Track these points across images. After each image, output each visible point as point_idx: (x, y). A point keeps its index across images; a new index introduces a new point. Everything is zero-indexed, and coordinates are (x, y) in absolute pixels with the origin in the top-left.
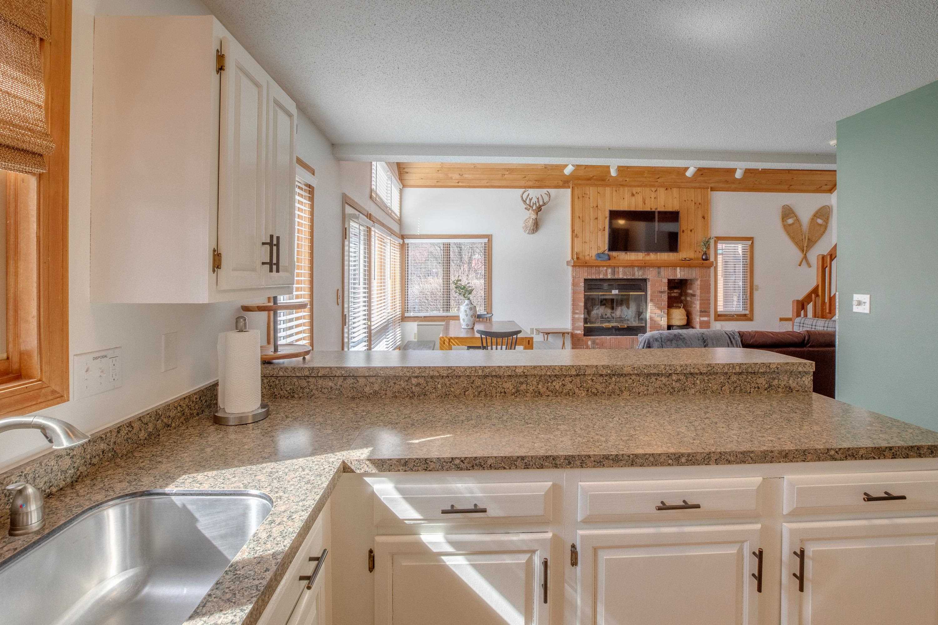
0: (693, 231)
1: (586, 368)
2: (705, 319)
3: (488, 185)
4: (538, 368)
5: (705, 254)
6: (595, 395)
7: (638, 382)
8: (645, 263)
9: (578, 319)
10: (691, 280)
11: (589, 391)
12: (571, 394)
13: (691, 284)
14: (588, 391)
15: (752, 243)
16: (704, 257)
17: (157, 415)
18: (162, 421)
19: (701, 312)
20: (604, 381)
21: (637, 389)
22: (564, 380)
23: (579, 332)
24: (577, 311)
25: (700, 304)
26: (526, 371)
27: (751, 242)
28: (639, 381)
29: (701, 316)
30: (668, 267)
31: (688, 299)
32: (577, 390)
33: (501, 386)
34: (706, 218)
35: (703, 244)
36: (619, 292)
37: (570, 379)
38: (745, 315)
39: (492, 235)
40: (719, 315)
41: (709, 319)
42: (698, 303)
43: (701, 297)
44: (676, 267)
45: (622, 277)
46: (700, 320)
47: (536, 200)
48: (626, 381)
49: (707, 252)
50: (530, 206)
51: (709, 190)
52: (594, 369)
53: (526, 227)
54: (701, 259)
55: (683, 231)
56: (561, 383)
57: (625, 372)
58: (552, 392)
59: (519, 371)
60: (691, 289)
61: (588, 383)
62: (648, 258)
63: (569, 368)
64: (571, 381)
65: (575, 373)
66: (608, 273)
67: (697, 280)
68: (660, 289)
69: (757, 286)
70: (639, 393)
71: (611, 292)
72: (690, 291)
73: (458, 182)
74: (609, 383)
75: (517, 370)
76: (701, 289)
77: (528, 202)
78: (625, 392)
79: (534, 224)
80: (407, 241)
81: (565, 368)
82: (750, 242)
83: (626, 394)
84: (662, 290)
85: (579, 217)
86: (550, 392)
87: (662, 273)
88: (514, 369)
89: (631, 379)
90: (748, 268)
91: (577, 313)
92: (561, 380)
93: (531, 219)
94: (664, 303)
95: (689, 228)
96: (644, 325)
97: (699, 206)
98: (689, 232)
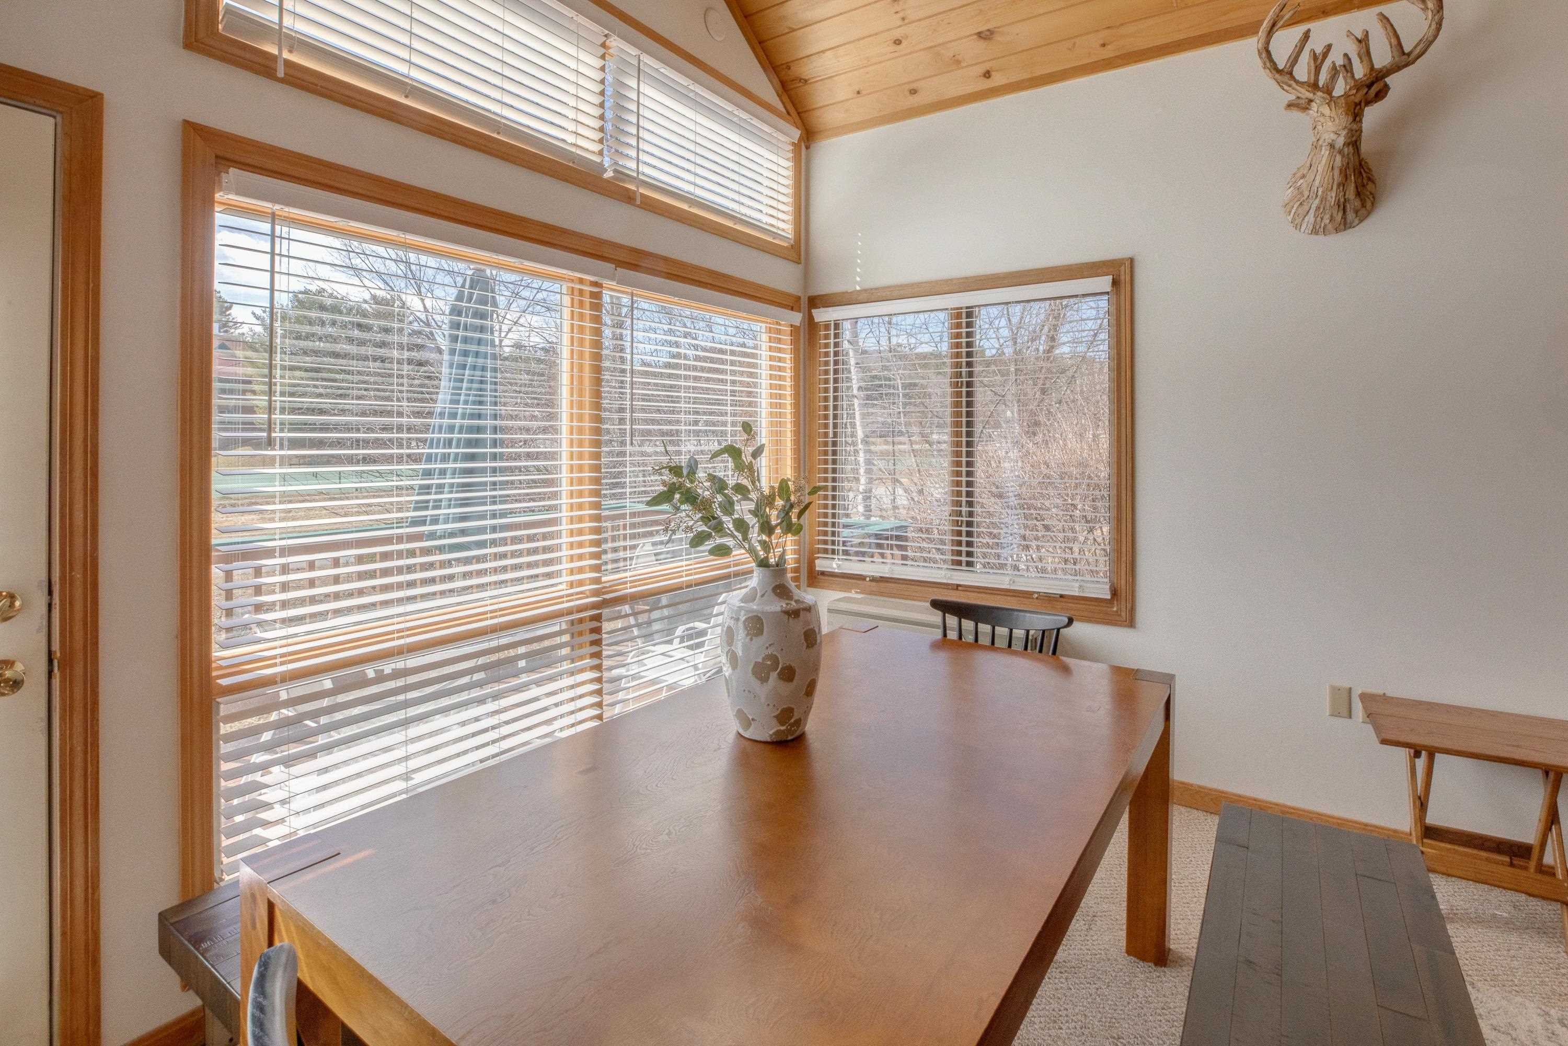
3: (1108, 53)
39: (1132, 260)
47: (1352, 49)
50: (1314, 86)
53: (1300, 199)
73: (987, 75)
77: (1302, 71)
79: (1344, 172)
80: (822, 315)
93: (1325, 152)
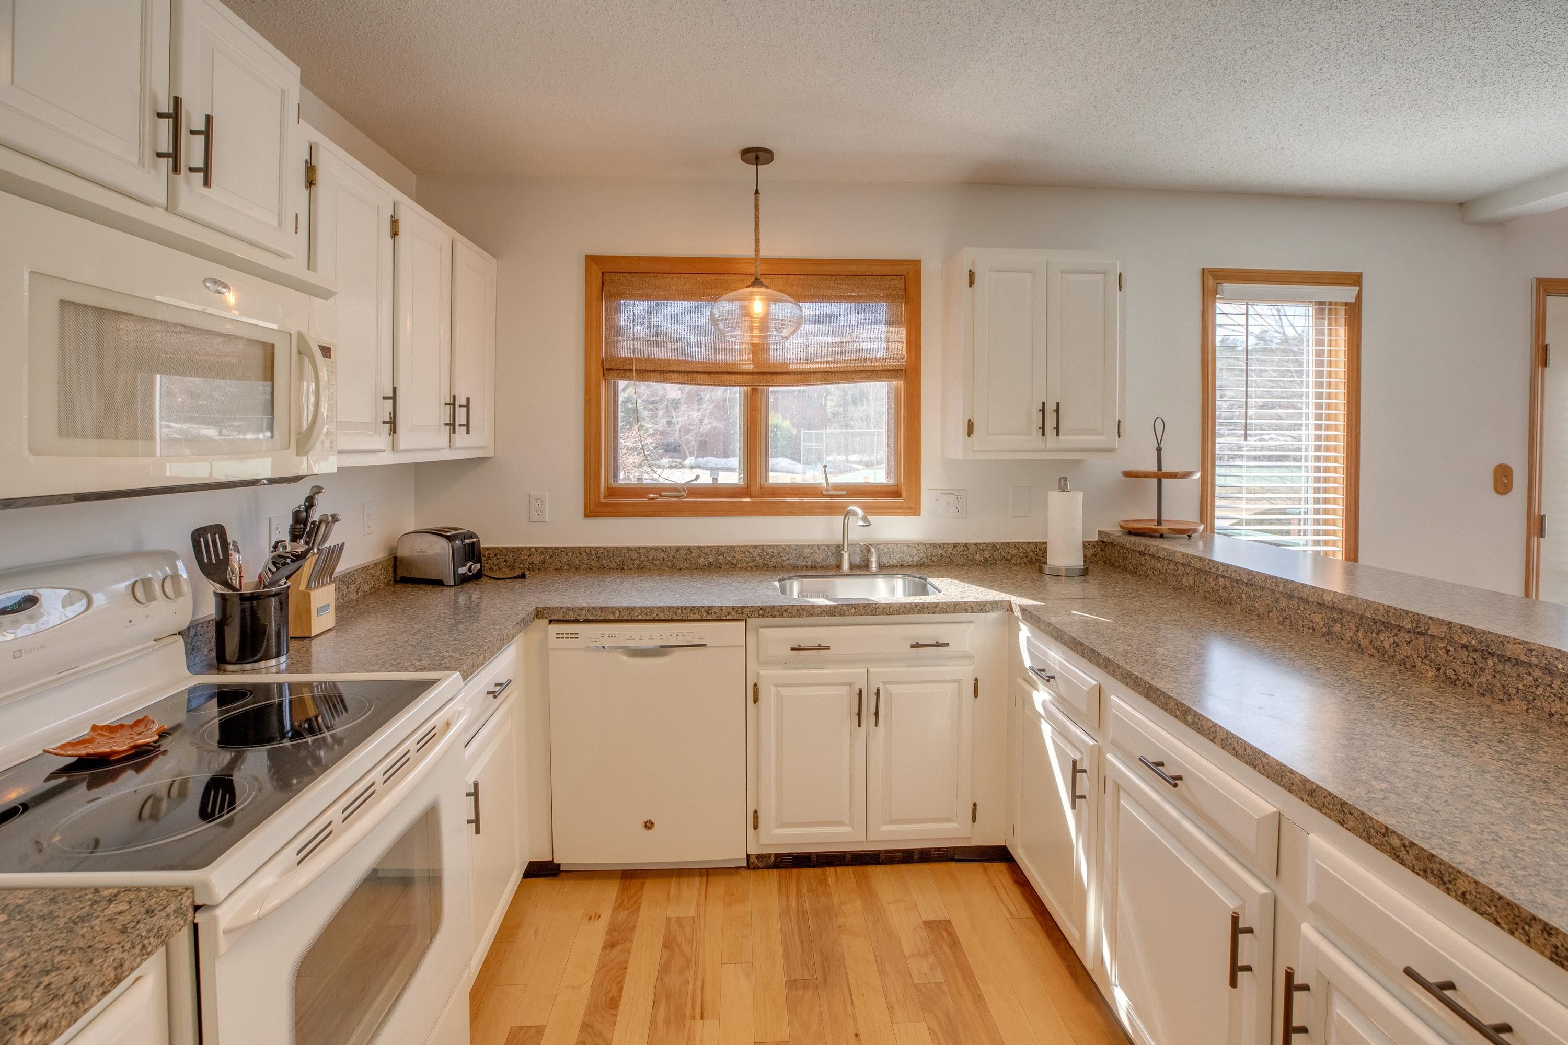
1: (1430, 622)
4: (1353, 600)
6: (1451, 683)
7: (1549, 688)
11: (1441, 671)
12: (1408, 665)
14: (1438, 669)
17: (994, 547)
18: (1000, 554)
20: (1471, 660)
21: (1546, 705)
22: (1396, 635)
26: (1336, 601)
28: (1551, 686)
32: (1418, 662)
33: (1308, 617)
37: (1407, 637)
48: (1519, 675)
52: (1445, 628)
56: (1392, 640)
57: (1508, 654)
58: (1379, 651)
59: (1327, 598)
61: (1438, 655)
63: (1401, 614)
64: (1408, 639)
65: (1409, 626)
70: (1551, 715)
74: (1481, 668)
75: (1324, 596)
78: (1516, 701)
81: (1393, 611)
83: (1518, 704)
86: (1375, 651)
88: (1321, 593)
89: (1530, 674)
92: (1393, 634)
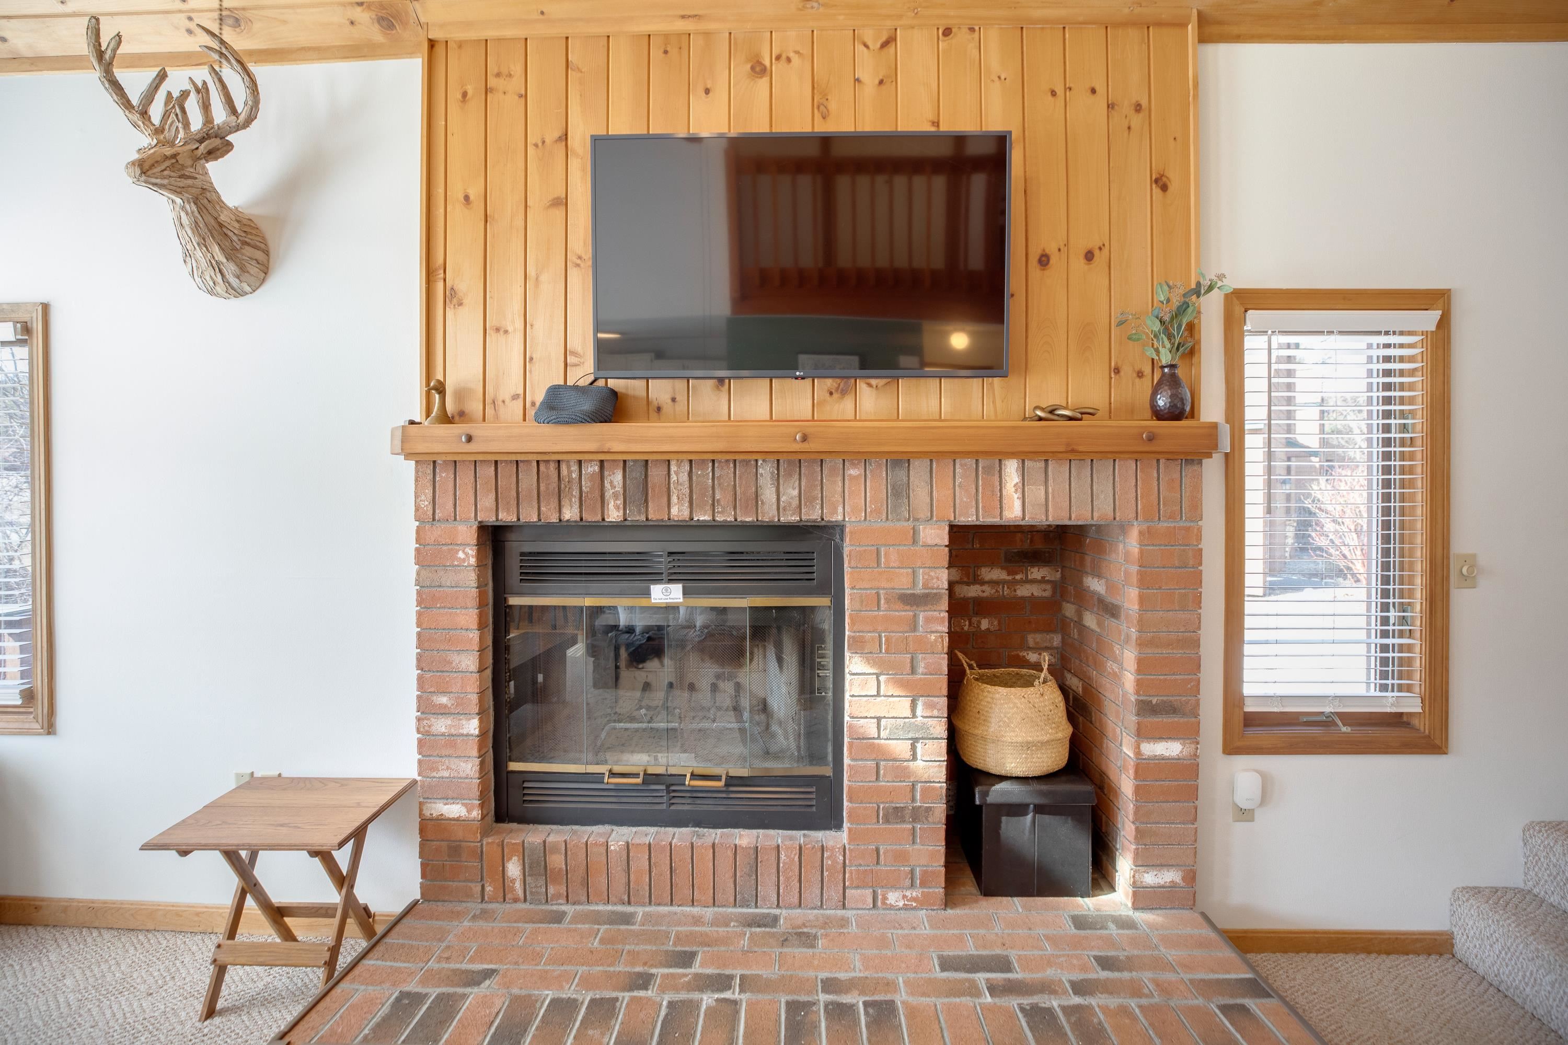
0: (1100, 258)
2: (1171, 749)
5: (1171, 380)
8: (805, 439)
9: (452, 740)
10: (1099, 527)
13: (1101, 547)
15: (1444, 323)
16: (1162, 402)
19: (1146, 708)
23: (454, 810)
24: (444, 700)
25: (1142, 666)
27: (1435, 315)
29: (1143, 734)
30: (954, 456)
31: (1090, 620)
34: (1172, 188)
35: (1157, 326)
36: (685, 593)
38: (1397, 720)
40: (1251, 720)
41: (1188, 750)
42: (1129, 657)
43: (1142, 625)
44: (1000, 456)
45: (686, 514)
46: (1138, 752)
49: (1179, 372)
51: (1191, 30)
54: (1148, 413)
55: (1044, 260)
60: (1099, 576)
62: (843, 408)
66: (609, 493)
67: (1124, 528)
68: (902, 582)
69: (1471, 560)
71: (647, 593)
72: (1095, 585)
76: (1144, 581)
82: (1428, 319)
84: (919, 590)
85: (467, 198)
87: (920, 494)
90: (1418, 463)
91: (443, 712)
94: (931, 659)
95: (1081, 243)
96: (828, 771)
97: (1136, 120)
98: (1078, 263)
